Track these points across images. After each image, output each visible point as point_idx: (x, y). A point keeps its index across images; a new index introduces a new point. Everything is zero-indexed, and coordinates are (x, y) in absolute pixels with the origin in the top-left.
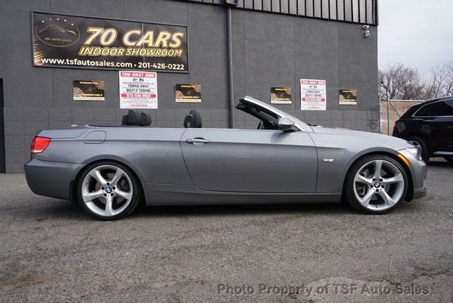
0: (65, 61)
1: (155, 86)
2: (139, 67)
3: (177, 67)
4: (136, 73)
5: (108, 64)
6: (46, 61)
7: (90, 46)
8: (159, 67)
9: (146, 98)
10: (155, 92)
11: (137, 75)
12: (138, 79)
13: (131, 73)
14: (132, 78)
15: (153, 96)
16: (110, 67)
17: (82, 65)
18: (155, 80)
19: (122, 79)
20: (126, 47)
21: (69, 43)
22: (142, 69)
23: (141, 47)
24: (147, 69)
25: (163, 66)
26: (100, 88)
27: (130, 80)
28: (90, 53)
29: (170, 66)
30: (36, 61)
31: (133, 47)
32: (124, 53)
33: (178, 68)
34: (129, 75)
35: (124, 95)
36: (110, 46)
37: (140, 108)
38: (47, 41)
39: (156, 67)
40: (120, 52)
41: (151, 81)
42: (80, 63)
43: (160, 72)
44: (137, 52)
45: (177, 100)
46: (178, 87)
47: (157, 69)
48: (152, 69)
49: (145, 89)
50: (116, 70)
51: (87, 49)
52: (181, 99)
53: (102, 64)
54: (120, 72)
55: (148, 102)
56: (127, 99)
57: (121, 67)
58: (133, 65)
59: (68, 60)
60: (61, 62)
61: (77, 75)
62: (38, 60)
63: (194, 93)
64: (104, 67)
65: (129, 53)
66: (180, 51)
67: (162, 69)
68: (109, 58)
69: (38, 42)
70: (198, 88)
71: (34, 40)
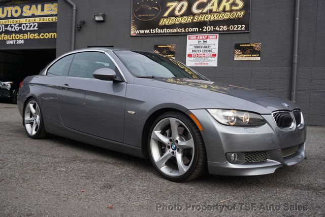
0: (150, 31)
1: (217, 46)
2: (204, 30)
3: (238, 27)
4: (201, 36)
5: (179, 30)
6: (138, 32)
7: (167, 17)
8: (221, 30)
9: (207, 57)
10: (216, 51)
11: (201, 38)
12: (202, 41)
13: (197, 37)
14: (197, 40)
15: (214, 55)
16: (181, 32)
17: (161, 33)
18: (216, 41)
19: (189, 42)
20: (194, 15)
21: (153, 17)
22: (206, 32)
23: (206, 13)
24: (210, 32)
25: (225, 28)
26: (172, 50)
27: (195, 42)
28: (167, 23)
29: (232, 28)
30: (132, 33)
31: (199, 14)
32: (192, 20)
33: (239, 29)
34: (195, 38)
35: (190, 55)
36: (182, 16)
37: (202, 66)
38: (139, 17)
39: (218, 29)
40: (189, 19)
41: (213, 42)
42: (159, 31)
43: (221, 34)
44: (203, 18)
45: (235, 59)
46: (237, 47)
47: (219, 31)
48: (215, 32)
49: (207, 49)
50: (185, 35)
51: (165, 20)
52: (239, 57)
53: (175, 31)
54: (188, 36)
55: (209, 61)
56: (192, 59)
57: (189, 32)
58: (199, 30)
59: (151, 30)
60: (147, 31)
61: (157, 41)
62: (134, 32)
63: (253, 51)
64: (176, 33)
65: (196, 19)
66: (243, 12)
67: (224, 31)
68: (181, 26)
69: (134, 19)
70: (257, 46)
71: (132, 18)
